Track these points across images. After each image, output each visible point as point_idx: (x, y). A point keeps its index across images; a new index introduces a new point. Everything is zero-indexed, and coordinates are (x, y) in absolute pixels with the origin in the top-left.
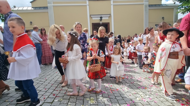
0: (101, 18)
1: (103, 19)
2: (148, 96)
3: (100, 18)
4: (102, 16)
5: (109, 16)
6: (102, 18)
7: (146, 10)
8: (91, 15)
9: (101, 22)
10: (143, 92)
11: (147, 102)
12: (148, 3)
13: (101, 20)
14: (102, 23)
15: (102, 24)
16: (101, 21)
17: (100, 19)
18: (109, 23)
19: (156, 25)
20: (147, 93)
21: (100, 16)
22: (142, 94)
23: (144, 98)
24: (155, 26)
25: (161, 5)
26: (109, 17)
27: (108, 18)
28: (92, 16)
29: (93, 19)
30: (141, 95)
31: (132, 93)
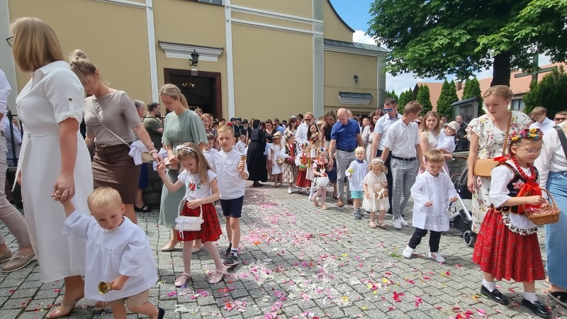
0: (195, 55)
1: (200, 58)
2: (314, 286)
3: (192, 55)
4: (198, 50)
5: (219, 52)
6: (197, 55)
7: (317, 52)
8: (159, 42)
9: (194, 69)
10: (305, 277)
11: (313, 300)
12: (322, 34)
13: (195, 62)
14: (199, 72)
15: (196, 75)
16: (193, 64)
17: (190, 57)
18: (219, 74)
20: (314, 276)
21: (191, 50)
22: (301, 281)
23: (307, 290)
24: (339, 96)
25: (352, 43)
26: (219, 56)
27: (215, 59)
28: (163, 46)
29: (168, 55)
30: (300, 285)
31: (278, 282)
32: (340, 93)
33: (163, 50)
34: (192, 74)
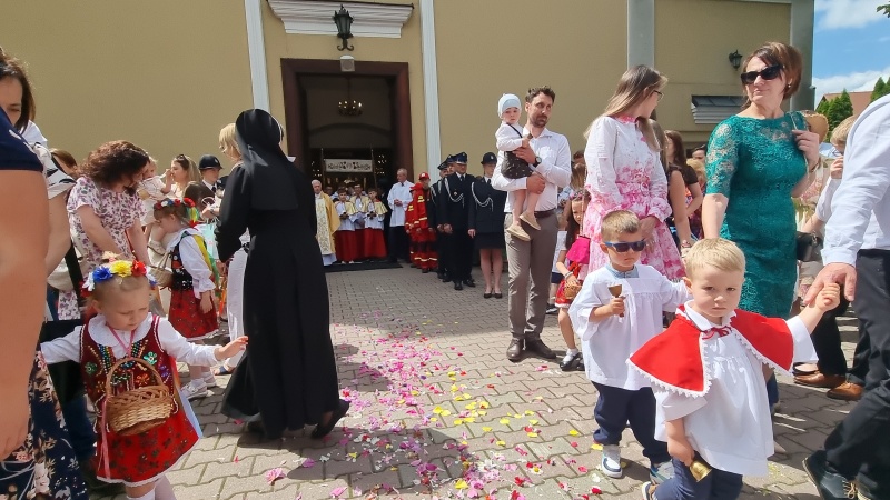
0: (343, 19)
1: (354, 29)
3: (337, 18)
4: (354, 12)
5: (404, 14)
6: (349, 20)
9: (347, 57)
13: (345, 36)
14: (358, 64)
15: (352, 69)
16: (343, 44)
17: (333, 30)
18: (405, 65)
19: (697, 100)
24: (693, 106)
26: (405, 25)
27: (395, 32)
28: (278, 9)
29: (291, 28)
32: (695, 99)
33: (279, 19)
34: (344, 70)
